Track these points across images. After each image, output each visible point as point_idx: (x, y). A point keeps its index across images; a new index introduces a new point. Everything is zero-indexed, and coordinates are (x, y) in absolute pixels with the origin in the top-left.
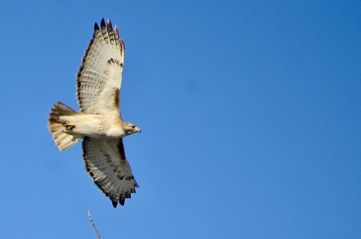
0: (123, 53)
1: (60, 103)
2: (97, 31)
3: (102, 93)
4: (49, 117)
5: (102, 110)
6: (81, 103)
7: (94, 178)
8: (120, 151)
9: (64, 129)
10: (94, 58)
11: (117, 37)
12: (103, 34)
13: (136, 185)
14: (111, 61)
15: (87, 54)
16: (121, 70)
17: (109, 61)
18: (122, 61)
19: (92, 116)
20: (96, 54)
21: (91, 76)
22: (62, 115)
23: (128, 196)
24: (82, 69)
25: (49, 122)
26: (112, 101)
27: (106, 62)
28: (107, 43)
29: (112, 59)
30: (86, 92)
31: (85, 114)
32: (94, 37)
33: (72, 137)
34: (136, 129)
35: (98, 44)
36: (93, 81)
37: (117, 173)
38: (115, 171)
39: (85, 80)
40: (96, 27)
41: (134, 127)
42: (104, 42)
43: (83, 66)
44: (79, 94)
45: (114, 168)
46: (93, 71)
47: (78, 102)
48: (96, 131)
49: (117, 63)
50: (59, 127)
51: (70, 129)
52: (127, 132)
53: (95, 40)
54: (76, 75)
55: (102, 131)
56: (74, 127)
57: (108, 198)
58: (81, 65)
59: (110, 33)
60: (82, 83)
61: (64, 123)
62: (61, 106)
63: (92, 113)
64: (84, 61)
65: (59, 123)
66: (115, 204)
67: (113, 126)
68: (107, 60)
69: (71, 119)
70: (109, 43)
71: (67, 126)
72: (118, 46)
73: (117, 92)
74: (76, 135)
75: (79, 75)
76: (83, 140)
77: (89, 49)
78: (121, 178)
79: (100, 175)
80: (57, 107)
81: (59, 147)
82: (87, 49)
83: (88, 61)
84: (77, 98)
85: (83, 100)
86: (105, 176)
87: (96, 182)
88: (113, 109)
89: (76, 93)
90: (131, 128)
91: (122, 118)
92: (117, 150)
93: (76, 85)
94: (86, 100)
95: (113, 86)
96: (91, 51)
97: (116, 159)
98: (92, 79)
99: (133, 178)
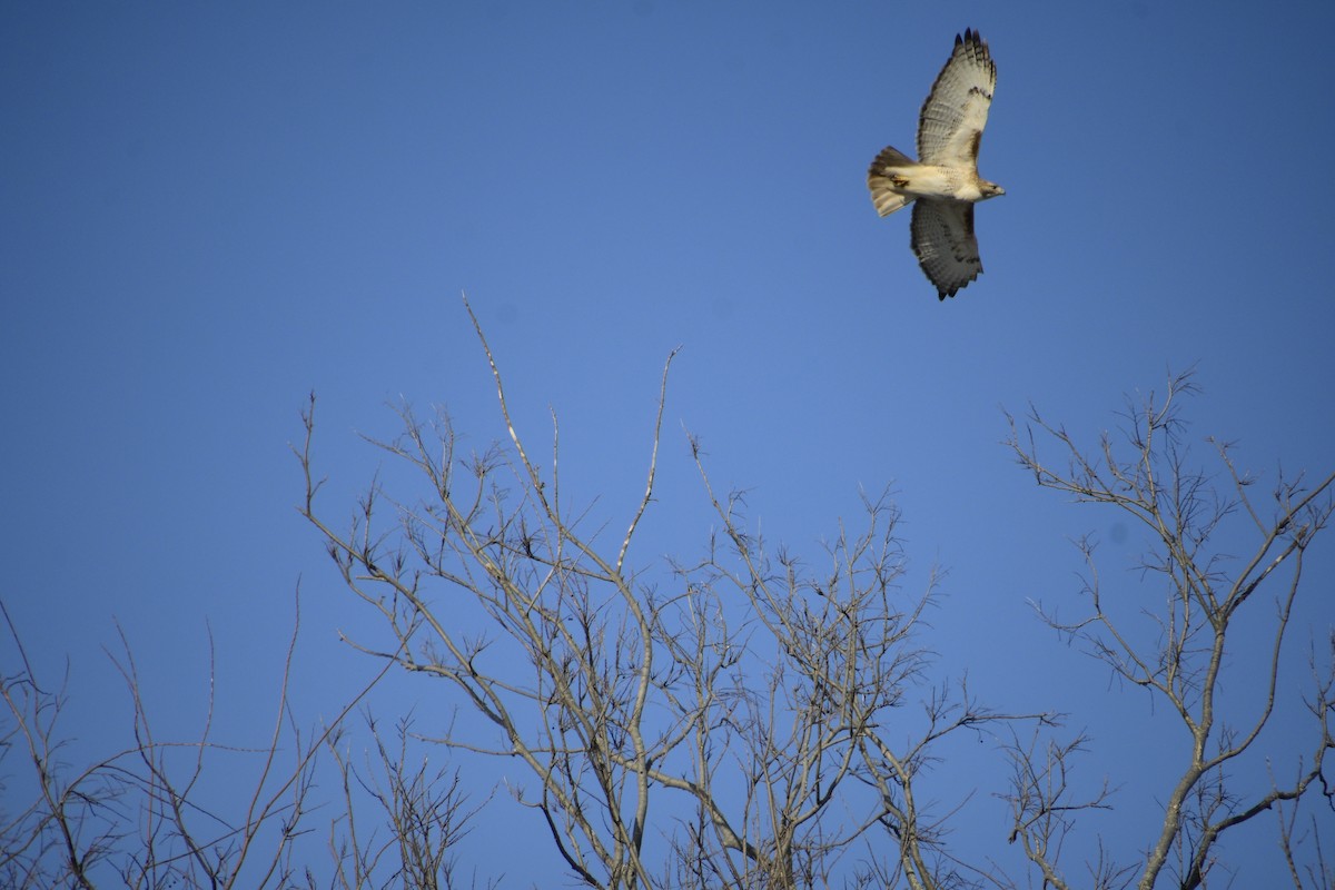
0: (993, 79)
1: (891, 148)
2: (959, 46)
3: (954, 136)
4: (869, 167)
5: (949, 161)
6: (920, 148)
7: (921, 259)
8: (967, 221)
9: (891, 185)
10: (949, 85)
11: (986, 56)
12: (967, 51)
13: (980, 270)
14: (974, 90)
15: (939, 79)
16: (987, 104)
17: (971, 91)
18: (990, 90)
19: (935, 168)
20: (953, 79)
21: (941, 110)
22: (891, 165)
23: (964, 284)
24: (929, 99)
25: (868, 175)
26: (967, 149)
27: (966, 92)
28: (971, 64)
29: (976, 88)
30: (931, 133)
31: (925, 165)
32: (954, 54)
33: (902, 198)
34: (999, 190)
35: (958, 65)
36: (943, 118)
37: (955, 253)
38: (953, 248)
39: (933, 117)
40: (958, 40)
41: (995, 188)
42: (967, 62)
43: (932, 95)
44: (920, 136)
45: (953, 245)
46: (945, 104)
47: (917, 148)
48: (940, 191)
49: (983, 94)
50: (883, 182)
51: (900, 187)
52: (985, 195)
53: (955, 59)
54: (920, 108)
55: (949, 192)
56: (906, 183)
57: (935, 287)
58: (929, 94)
59: (978, 50)
60: (927, 121)
61: (892, 177)
62: (893, 153)
63: (935, 165)
64: (935, 88)
65: (884, 176)
66: (942, 297)
67: (966, 185)
68: (968, 89)
69: (904, 172)
70: (975, 65)
71: (896, 182)
72: (988, 70)
73: (978, 136)
74: (909, 196)
75: (924, 108)
76: (914, 202)
77: (944, 72)
78: (960, 260)
79: (929, 252)
80: (887, 153)
81: (880, 211)
82: (940, 71)
83: (939, 90)
84: (916, 141)
85: (925, 145)
86: (936, 256)
87: (922, 265)
88: (967, 161)
89: (916, 135)
90: (991, 189)
91: (978, 174)
92: (963, 219)
93: (918, 124)
94: (929, 145)
95: (973, 127)
96: (946, 75)
97: (958, 233)
98: (942, 115)
99: (978, 260)
